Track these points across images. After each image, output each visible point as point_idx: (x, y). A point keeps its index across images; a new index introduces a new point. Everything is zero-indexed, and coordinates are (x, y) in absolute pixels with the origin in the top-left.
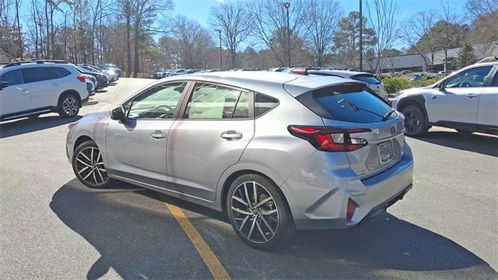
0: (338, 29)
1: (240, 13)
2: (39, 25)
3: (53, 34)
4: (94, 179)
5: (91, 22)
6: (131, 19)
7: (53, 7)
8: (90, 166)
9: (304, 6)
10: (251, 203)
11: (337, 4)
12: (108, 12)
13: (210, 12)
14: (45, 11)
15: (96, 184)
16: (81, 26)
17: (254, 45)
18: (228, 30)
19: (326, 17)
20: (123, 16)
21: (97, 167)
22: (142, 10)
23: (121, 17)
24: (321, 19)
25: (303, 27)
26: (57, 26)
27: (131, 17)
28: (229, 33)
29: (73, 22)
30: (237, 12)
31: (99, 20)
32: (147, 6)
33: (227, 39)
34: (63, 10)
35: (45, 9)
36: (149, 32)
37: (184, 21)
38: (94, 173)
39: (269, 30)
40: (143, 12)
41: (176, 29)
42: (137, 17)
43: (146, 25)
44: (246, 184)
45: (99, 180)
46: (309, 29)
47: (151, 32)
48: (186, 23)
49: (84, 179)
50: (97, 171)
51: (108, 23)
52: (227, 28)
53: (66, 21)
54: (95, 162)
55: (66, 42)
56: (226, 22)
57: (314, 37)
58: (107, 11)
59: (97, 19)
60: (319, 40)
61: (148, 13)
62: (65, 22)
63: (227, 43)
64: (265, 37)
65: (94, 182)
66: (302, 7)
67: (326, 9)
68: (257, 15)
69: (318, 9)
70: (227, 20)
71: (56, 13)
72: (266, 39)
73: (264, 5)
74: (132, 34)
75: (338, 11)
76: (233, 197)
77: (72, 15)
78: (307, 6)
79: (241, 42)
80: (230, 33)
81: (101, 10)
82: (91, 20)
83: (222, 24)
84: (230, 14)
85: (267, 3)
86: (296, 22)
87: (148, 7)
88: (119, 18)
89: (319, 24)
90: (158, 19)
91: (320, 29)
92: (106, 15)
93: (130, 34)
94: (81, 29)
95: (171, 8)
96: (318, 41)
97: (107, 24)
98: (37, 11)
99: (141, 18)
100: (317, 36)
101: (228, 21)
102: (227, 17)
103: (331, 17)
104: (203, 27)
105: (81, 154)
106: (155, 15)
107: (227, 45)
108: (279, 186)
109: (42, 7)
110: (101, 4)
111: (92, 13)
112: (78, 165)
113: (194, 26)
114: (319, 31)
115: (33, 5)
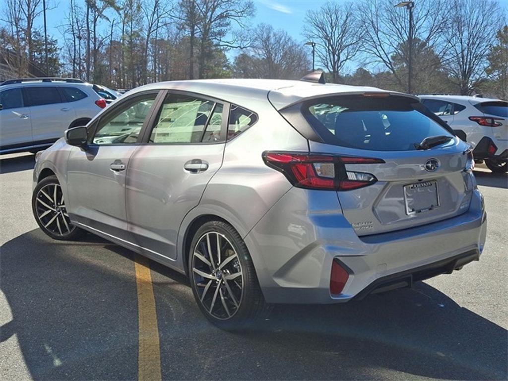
0: (495, 43)
1: (349, 19)
2: (78, 37)
3: (96, 51)
4: (57, 228)
5: (145, 34)
6: (197, 29)
7: (97, 14)
8: (53, 209)
9: (444, 8)
10: (214, 262)
11: (494, 5)
12: (168, 20)
13: (305, 18)
14: (86, 19)
15: (60, 234)
16: (131, 39)
17: (365, 64)
18: (330, 43)
19: (476, 24)
20: (185, 26)
21: (61, 211)
22: (211, 18)
23: (183, 26)
24: (469, 27)
25: (441, 39)
26: (100, 39)
27: (196, 27)
28: (330, 48)
29: (122, 34)
30: (344, 17)
31: (155, 31)
32: (218, 11)
33: (328, 57)
34: (109, 18)
35: (86, 16)
36: (219, 47)
37: (270, 33)
38: (57, 219)
39: (390, 44)
40: (212, 20)
41: (256, 43)
42: (205, 26)
43: (215, 39)
44: (209, 234)
45: (64, 229)
46: (450, 42)
47: (222, 47)
48: (272, 35)
49: (45, 227)
50: (61, 216)
51: (167, 35)
52: (329, 41)
53: (112, 33)
54: (59, 204)
55: (111, 61)
56: (328, 33)
57: (458, 55)
58: (167, 18)
59: (152, 29)
60: (465, 57)
61: (219, 21)
62: (111, 35)
63: (328, 63)
64: (382, 53)
65: (57, 230)
66: (441, 9)
67: (477, 12)
68: (372, 22)
69: (465, 12)
70: (329, 29)
71: (100, 22)
72: (383, 56)
73: (383, 6)
74: (196, 50)
75: (495, 15)
76: (195, 254)
77: (121, 25)
78: (449, 7)
79: (348, 60)
80: (332, 48)
81: (158, 18)
82: (145, 32)
83: (321, 35)
84: (334, 21)
85: (388, 3)
86: (431, 31)
87: (220, 13)
88: (181, 28)
89: (466, 34)
90: (232, 30)
91: (467, 41)
92: (165, 25)
93: (195, 51)
94: (130, 43)
95: (251, 14)
96: (463, 59)
97: (165, 37)
98: (77, 19)
99: (209, 28)
100: (462, 52)
101: (331, 31)
102: (329, 25)
103: (485, 23)
104: (296, 40)
105: (42, 194)
106: (228, 24)
107: (327, 66)
108: (243, 238)
109: (84, 15)
110: (157, 10)
111: (146, 23)
112: (40, 208)
113: (283, 38)
114: (465, 45)
115: (72, 12)
